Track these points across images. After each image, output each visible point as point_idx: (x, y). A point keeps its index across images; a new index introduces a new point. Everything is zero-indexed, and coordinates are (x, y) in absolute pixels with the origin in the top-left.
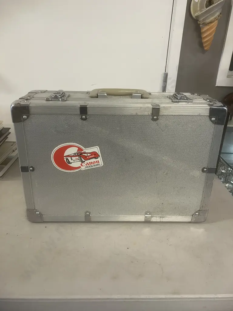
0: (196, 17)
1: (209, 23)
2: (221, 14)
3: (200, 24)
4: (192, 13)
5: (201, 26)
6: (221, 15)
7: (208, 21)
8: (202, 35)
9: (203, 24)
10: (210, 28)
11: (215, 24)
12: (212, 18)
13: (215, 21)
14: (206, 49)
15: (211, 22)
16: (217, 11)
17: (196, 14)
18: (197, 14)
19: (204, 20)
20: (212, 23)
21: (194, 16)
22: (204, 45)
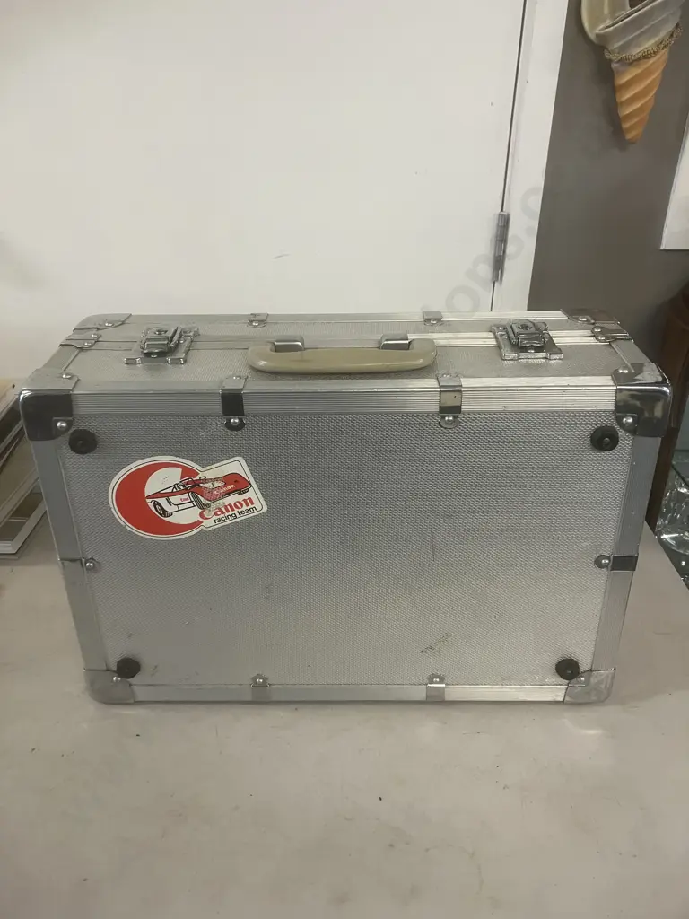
0: (598, 36)
1: (639, 59)
2: (677, 26)
3: (611, 61)
4: (586, 25)
5: (614, 66)
6: (679, 31)
7: (636, 51)
8: (618, 95)
9: (619, 61)
10: (642, 72)
11: (659, 59)
12: (649, 44)
13: (658, 52)
14: (629, 136)
15: (646, 57)
16: (665, 21)
17: (600, 29)
18: (601, 27)
19: (624, 48)
20: (649, 58)
21: (592, 36)
22: (626, 125)
